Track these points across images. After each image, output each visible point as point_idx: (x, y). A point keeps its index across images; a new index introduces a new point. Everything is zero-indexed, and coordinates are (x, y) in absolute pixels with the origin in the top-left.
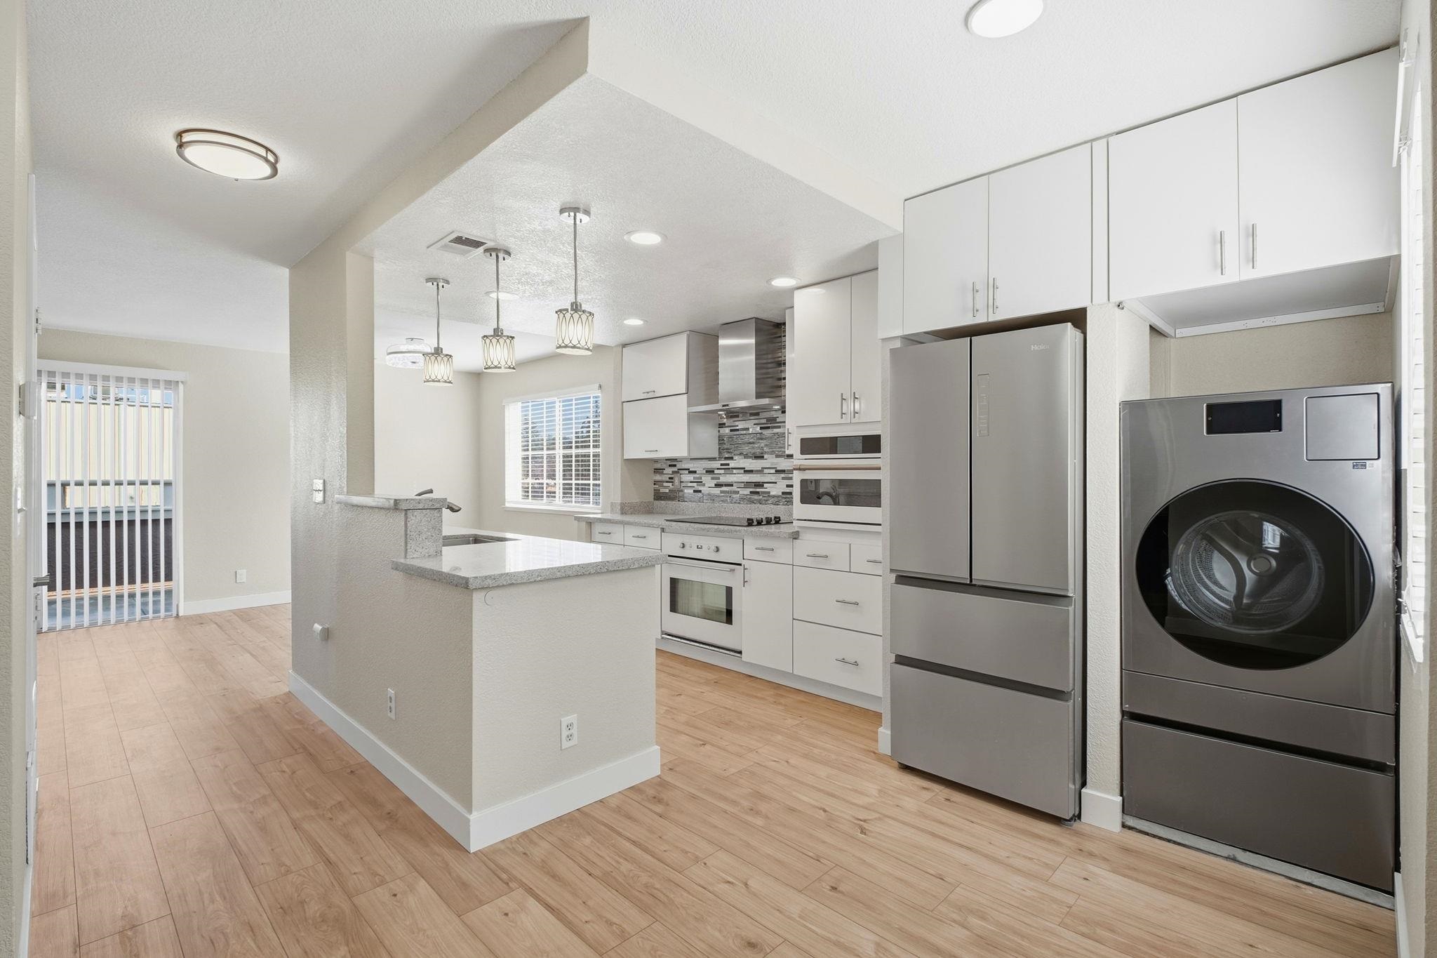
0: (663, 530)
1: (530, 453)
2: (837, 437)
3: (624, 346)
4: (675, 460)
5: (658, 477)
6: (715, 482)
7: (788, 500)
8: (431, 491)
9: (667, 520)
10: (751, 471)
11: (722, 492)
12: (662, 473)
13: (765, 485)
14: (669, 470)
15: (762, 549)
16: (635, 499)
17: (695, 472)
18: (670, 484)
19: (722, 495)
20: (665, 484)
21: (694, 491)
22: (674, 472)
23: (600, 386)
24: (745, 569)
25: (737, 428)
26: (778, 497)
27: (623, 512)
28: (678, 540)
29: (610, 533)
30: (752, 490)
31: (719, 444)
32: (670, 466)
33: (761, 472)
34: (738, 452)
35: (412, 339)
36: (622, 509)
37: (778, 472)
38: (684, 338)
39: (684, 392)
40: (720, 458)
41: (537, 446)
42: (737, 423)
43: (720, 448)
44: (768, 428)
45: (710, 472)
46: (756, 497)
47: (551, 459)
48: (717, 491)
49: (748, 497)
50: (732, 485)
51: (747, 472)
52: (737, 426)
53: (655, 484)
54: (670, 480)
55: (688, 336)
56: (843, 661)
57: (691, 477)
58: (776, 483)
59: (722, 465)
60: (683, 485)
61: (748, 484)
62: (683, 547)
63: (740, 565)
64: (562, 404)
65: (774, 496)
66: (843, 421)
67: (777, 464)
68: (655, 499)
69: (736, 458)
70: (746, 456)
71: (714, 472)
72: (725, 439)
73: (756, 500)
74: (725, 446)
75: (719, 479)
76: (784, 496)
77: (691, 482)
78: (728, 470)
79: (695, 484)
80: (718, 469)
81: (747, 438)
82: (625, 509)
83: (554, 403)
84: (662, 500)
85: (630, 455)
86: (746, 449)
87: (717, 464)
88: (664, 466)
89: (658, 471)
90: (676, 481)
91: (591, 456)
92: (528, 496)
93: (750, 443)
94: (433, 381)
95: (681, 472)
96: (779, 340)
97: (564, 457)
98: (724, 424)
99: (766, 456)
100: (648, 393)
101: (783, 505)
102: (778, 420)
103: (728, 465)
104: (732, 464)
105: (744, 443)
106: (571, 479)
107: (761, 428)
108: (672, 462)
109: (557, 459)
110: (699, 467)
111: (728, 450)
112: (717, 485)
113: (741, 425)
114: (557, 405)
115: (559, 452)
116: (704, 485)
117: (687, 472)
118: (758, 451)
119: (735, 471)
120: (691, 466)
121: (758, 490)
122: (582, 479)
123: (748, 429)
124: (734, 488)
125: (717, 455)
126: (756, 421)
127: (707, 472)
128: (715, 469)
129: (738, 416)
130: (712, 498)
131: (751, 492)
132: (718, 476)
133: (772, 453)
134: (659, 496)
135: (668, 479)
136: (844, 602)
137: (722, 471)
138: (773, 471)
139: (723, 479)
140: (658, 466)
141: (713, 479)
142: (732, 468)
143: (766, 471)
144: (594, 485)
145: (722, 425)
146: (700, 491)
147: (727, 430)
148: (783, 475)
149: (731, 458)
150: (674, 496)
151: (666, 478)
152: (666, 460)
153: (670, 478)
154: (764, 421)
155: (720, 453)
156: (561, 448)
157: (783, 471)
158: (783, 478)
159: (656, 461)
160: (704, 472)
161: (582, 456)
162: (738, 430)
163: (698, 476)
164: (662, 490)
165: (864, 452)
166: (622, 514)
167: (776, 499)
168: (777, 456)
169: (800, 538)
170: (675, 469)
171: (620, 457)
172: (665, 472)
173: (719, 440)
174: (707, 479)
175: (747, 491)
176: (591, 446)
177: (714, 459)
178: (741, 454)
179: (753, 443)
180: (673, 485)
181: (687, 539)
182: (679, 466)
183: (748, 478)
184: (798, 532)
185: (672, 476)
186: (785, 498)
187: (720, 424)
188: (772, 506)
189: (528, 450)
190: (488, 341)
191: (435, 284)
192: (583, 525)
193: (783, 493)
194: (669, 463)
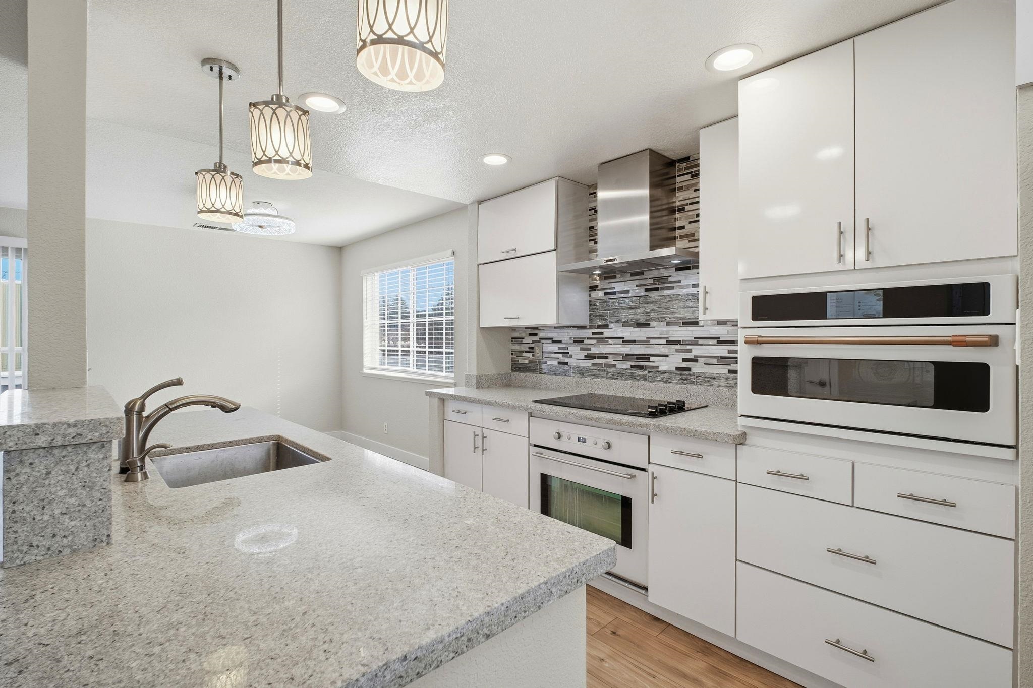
0: (531, 415)
1: (387, 321)
2: (826, 293)
3: (480, 202)
4: (536, 328)
5: (516, 347)
6: (585, 353)
7: (684, 377)
8: (179, 382)
9: (536, 401)
10: (632, 342)
11: (593, 365)
12: (521, 343)
13: (652, 359)
14: (529, 340)
15: (681, 453)
16: (491, 370)
17: (560, 342)
18: (530, 355)
19: (594, 368)
20: (525, 355)
21: (559, 363)
22: (534, 342)
23: (453, 253)
24: (654, 478)
25: (614, 290)
26: (670, 373)
27: (479, 386)
28: (552, 428)
29: (465, 413)
30: (633, 363)
31: (590, 310)
32: (530, 334)
33: (646, 342)
34: (614, 319)
35: (259, 202)
36: (478, 382)
37: (670, 342)
38: (551, 187)
39: (553, 248)
40: (591, 327)
41: (393, 315)
42: (613, 285)
43: (590, 315)
44: (657, 289)
45: (578, 341)
46: (639, 372)
47: (405, 327)
48: (588, 364)
49: (629, 371)
50: (607, 358)
51: (626, 342)
52: (614, 288)
53: (512, 354)
54: (531, 350)
55: (558, 182)
56: (837, 644)
57: (555, 348)
58: (667, 356)
59: (593, 334)
60: (546, 355)
61: (627, 357)
62: (559, 437)
63: (644, 470)
64: (415, 272)
65: (664, 372)
66: (840, 267)
67: (668, 332)
68: (512, 370)
69: (611, 325)
70: (626, 324)
71: (583, 341)
72: (598, 304)
73: (639, 375)
74: (598, 312)
75: (590, 349)
76: (679, 372)
77: (555, 353)
78: (603, 340)
79: (560, 356)
80: (588, 338)
81: (626, 303)
82: (482, 382)
83: (409, 271)
84: (521, 372)
85: (485, 324)
86: (625, 315)
87: (587, 333)
88: (523, 335)
89: (516, 340)
90: (538, 352)
91: (444, 324)
92: (384, 363)
93: (631, 308)
94: (209, 211)
95: (543, 341)
96: (672, 181)
97: (418, 325)
98: (597, 286)
99: (653, 324)
100: (508, 252)
101: (677, 383)
102: (670, 279)
103: (602, 333)
104: (607, 333)
105: (622, 309)
106: (425, 347)
107: (646, 290)
108: (533, 331)
109: (411, 328)
110: (566, 336)
111: (602, 317)
112: (588, 357)
113: (618, 287)
114: (411, 274)
115: (413, 320)
116: (571, 356)
117: (550, 341)
118: (642, 318)
119: (610, 341)
120: (555, 335)
121: (642, 364)
122: (435, 348)
123: (628, 292)
124: (610, 361)
125: (586, 322)
126: (642, 282)
127: (574, 341)
128: (585, 338)
129: (615, 277)
130: (582, 372)
131: (632, 367)
132: (589, 346)
133: (661, 319)
134: (517, 367)
135: (527, 349)
136: (839, 553)
137: (595, 341)
138: (664, 341)
139: (594, 350)
140: (516, 334)
141: (582, 349)
142: (607, 338)
143: (652, 341)
144: (447, 353)
145: (593, 288)
146: (566, 364)
147: (600, 294)
148: (678, 347)
149: (606, 326)
150: (533, 368)
151: (525, 347)
152: (526, 328)
153: (530, 348)
154: (651, 281)
155: (591, 320)
156: (415, 316)
157: (678, 342)
158: (677, 351)
159: (514, 329)
160: (572, 342)
161: (435, 324)
162: (614, 293)
163: (564, 346)
164: (521, 361)
165: (885, 315)
166: (478, 387)
167: (667, 376)
168: (668, 324)
169: (747, 442)
170: (536, 338)
171: (475, 325)
172: (524, 341)
173: (590, 305)
174: (574, 350)
175: (628, 365)
176: (444, 314)
177: (584, 327)
178: (618, 321)
179: (635, 308)
180: (533, 356)
181: (564, 428)
182: (542, 334)
183: (628, 349)
184: (745, 433)
185: (533, 346)
186: (681, 375)
187: (591, 287)
188: (662, 384)
189: (384, 318)
190: (256, 113)
191: (216, 68)
192: (436, 401)
193: (677, 369)
194: (529, 331)
